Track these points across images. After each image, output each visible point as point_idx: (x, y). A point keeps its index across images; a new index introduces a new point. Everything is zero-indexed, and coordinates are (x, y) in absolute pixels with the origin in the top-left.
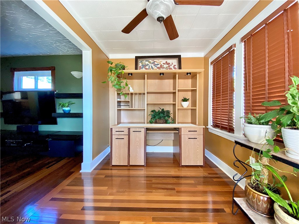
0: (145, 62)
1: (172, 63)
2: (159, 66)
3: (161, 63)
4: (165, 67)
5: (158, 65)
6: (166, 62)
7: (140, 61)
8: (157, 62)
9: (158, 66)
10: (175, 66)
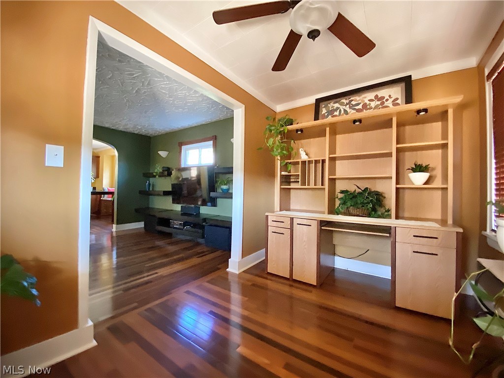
0: (333, 105)
1: (390, 96)
2: (360, 107)
3: (364, 101)
4: (373, 107)
5: (358, 104)
6: (376, 97)
7: (323, 106)
8: (356, 100)
9: (357, 107)
10: (397, 99)
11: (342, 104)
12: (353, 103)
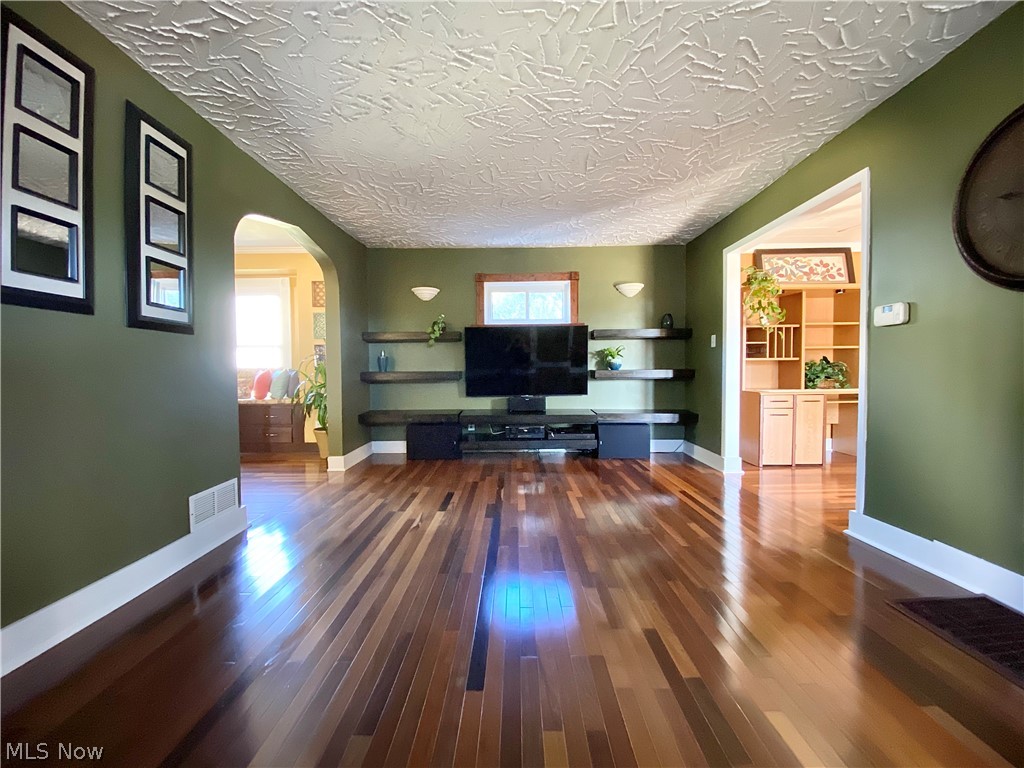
0: (776, 260)
1: (834, 264)
3: (810, 264)
4: (820, 272)
5: (804, 266)
6: (821, 262)
8: (801, 262)
9: (804, 270)
10: (840, 269)
11: (787, 262)
12: (800, 264)
